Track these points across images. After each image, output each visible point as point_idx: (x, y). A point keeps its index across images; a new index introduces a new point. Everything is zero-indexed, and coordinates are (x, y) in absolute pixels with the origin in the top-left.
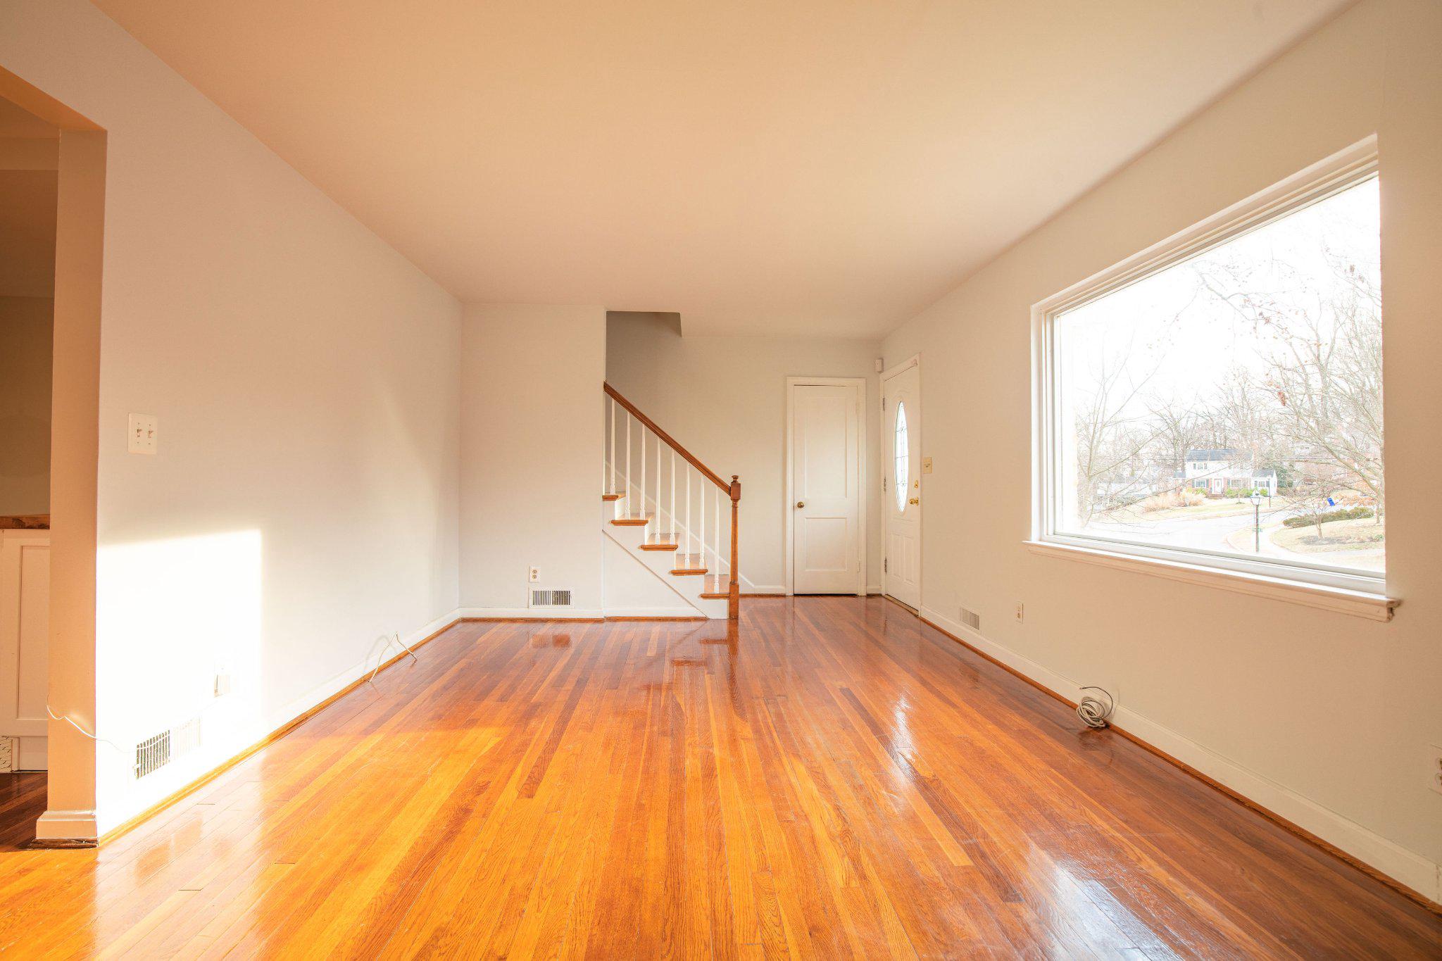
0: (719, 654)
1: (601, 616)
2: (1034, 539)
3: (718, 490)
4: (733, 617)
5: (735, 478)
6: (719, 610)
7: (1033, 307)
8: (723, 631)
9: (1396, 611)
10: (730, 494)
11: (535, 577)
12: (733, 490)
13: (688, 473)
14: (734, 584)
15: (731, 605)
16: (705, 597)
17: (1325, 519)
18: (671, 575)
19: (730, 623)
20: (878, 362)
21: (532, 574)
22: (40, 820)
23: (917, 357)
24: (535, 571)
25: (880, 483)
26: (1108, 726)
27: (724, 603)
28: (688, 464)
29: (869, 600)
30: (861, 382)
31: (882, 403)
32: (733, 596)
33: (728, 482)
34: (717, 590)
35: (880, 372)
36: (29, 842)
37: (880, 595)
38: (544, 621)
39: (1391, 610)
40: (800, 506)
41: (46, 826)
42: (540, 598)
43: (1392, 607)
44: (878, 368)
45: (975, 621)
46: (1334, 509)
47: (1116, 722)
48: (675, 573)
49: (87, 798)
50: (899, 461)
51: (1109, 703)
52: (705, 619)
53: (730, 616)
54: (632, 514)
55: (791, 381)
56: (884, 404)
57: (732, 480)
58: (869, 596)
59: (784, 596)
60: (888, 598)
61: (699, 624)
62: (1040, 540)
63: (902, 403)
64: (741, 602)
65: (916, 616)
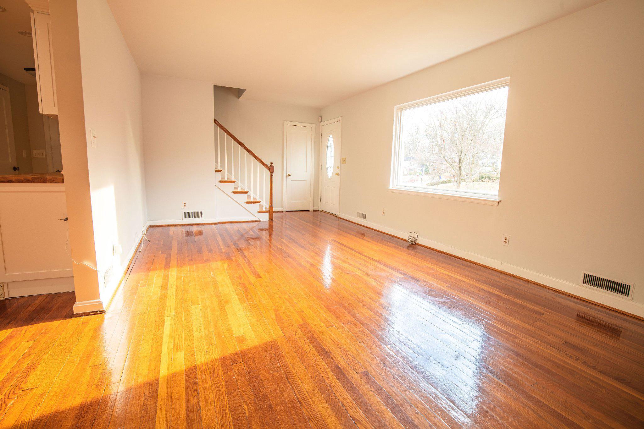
0: (265, 234)
1: (216, 222)
2: (391, 187)
3: (264, 169)
4: (271, 219)
5: (272, 163)
6: (265, 217)
7: (395, 107)
8: (267, 226)
9: (499, 203)
10: (270, 170)
11: (185, 206)
12: (271, 169)
13: (252, 161)
14: (271, 206)
15: (270, 215)
16: (259, 212)
17: (439, 183)
18: (246, 204)
19: (270, 222)
20: (320, 118)
21: (183, 205)
22: (74, 306)
23: (341, 118)
24: (185, 204)
25: (319, 168)
26: (415, 244)
27: (267, 214)
28: (252, 157)
29: (315, 212)
30: (313, 125)
31: (321, 135)
32: (271, 211)
33: (269, 165)
34: (264, 209)
35: (320, 122)
36: (71, 315)
37: (318, 210)
38: (192, 225)
39: (498, 203)
40: (289, 175)
41: (77, 308)
42: (187, 215)
43: (499, 202)
44: (320, 120)
45: (364, 216)
46: (441, 180)
47: (418, 242)
48: (247, 203)
49: (95, 294)
50: (328, 159)
51: (416, 237)
52: (260, 221)
53: (270, 219)
54: (228, 179)
55: (286, 123)
56: (322, 135)
57: (270, 164)
58: (314, 211)
59: (282, 212)
60: (321, 211)
61: (257, 223)
62: (392, 188)
63: (331, 136)
64: (274, 214)
65: (337, 217)
